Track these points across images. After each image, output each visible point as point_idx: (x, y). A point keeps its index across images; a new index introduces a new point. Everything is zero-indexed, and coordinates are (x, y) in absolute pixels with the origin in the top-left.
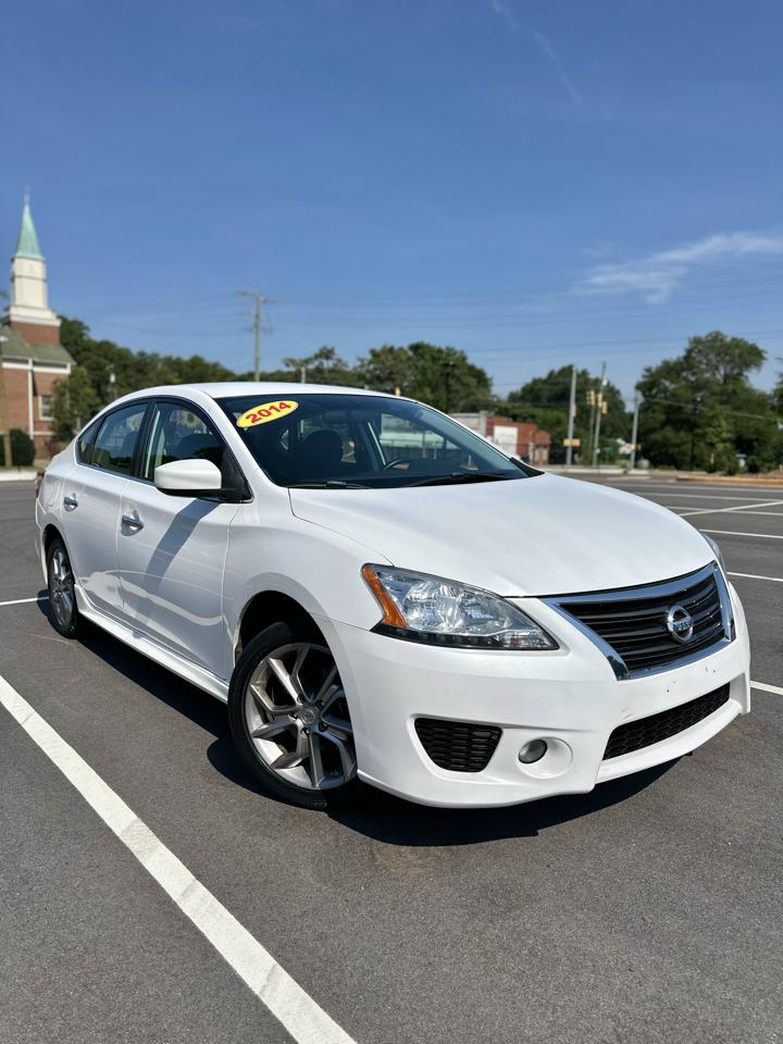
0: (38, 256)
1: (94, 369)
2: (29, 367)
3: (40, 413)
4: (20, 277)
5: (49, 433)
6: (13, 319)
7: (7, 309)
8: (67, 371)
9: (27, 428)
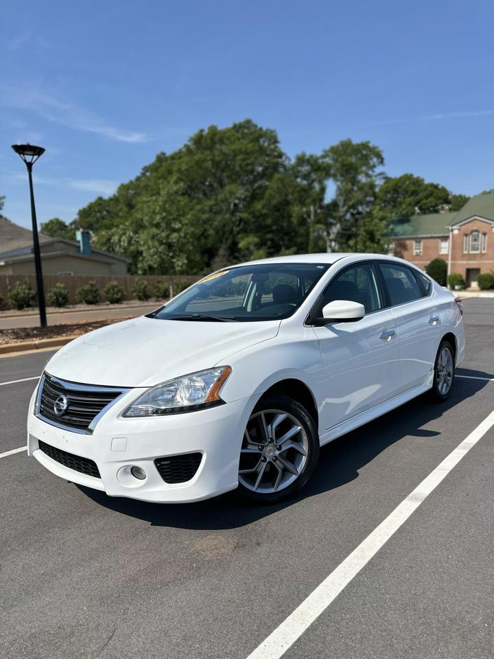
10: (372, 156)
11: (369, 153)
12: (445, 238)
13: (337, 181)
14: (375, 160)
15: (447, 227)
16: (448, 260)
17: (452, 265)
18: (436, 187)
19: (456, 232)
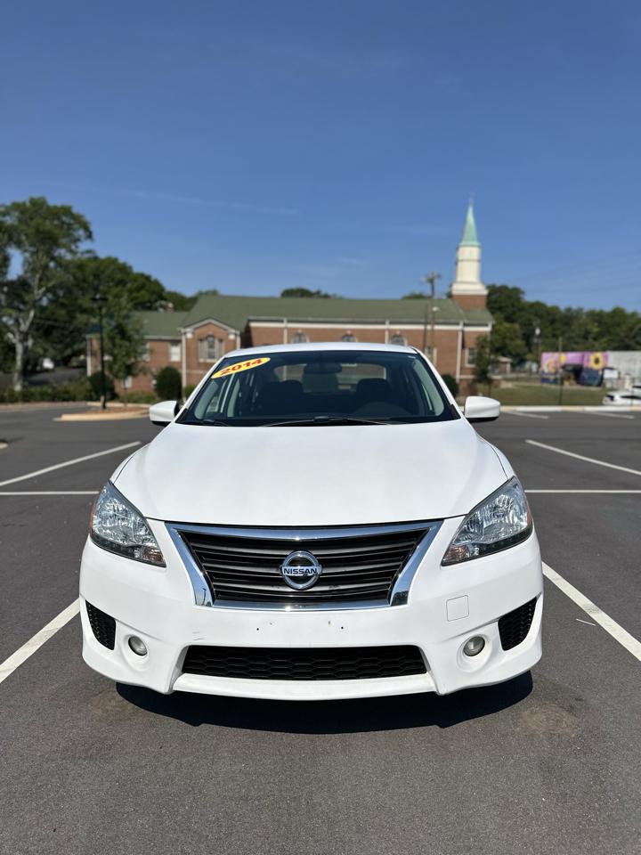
0: (476, 243)
1: (525, 325)
2: (460, 328)
3: (466, 361)
4: (462, 260)
5: (471, 377)
6: (454, 292)
7: (451, 286)
8: (488, 329)
9: (455, 373)
10: (76, 226)
11: (72, 221)
12: (176, 342)
13: (25, 251)
14: (81, 232)
15: (178, 329)
16: (181, 367)
17: (188, 375)
18: (148, 278)
19: (189, 336)
